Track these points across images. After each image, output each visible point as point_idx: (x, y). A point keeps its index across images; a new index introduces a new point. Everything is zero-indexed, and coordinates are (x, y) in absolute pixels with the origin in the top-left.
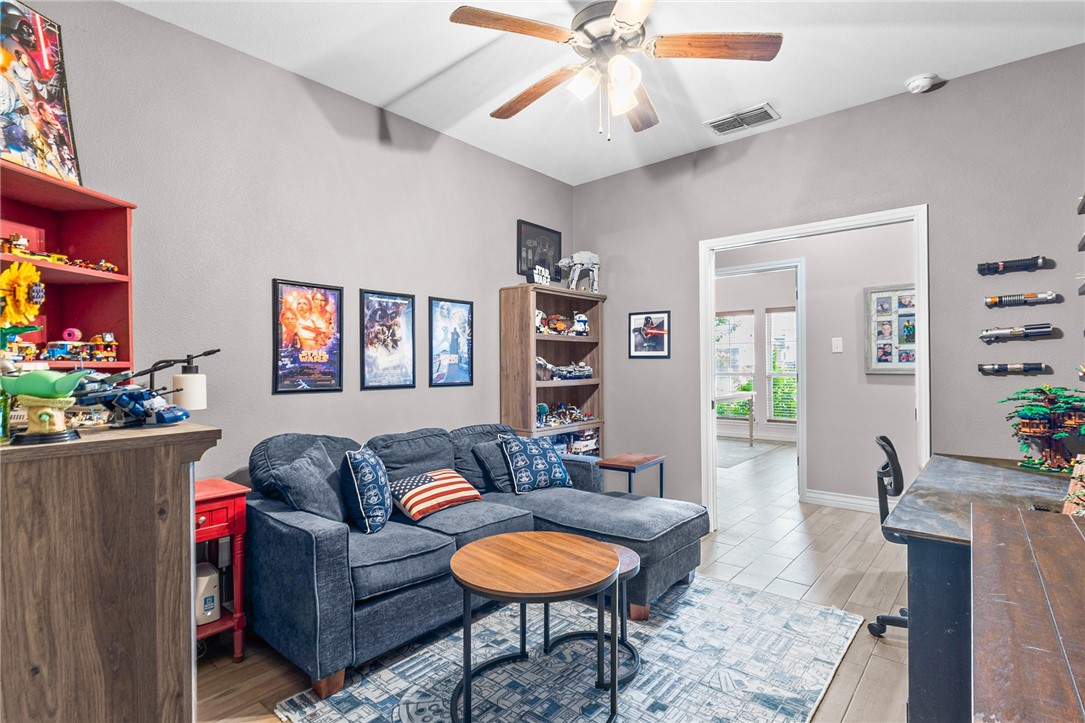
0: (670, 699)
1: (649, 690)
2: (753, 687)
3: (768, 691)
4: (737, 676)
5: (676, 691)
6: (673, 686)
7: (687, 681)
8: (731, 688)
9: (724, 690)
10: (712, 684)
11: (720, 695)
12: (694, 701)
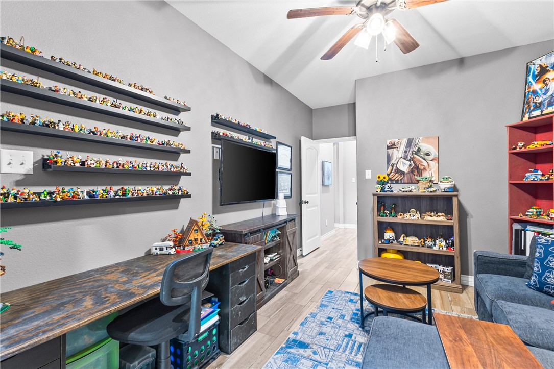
0: (345, 340)
1: (356, 343)
2: (309, 352)
3: (301, 351)
4: (317, 357)
5: (344, 344)
6: (346, 347)
7: (341, 350)
8: (319, 350)
9: (322, 348)
10: (328, 350)
11: (324, 345)
12: (335, 341)
